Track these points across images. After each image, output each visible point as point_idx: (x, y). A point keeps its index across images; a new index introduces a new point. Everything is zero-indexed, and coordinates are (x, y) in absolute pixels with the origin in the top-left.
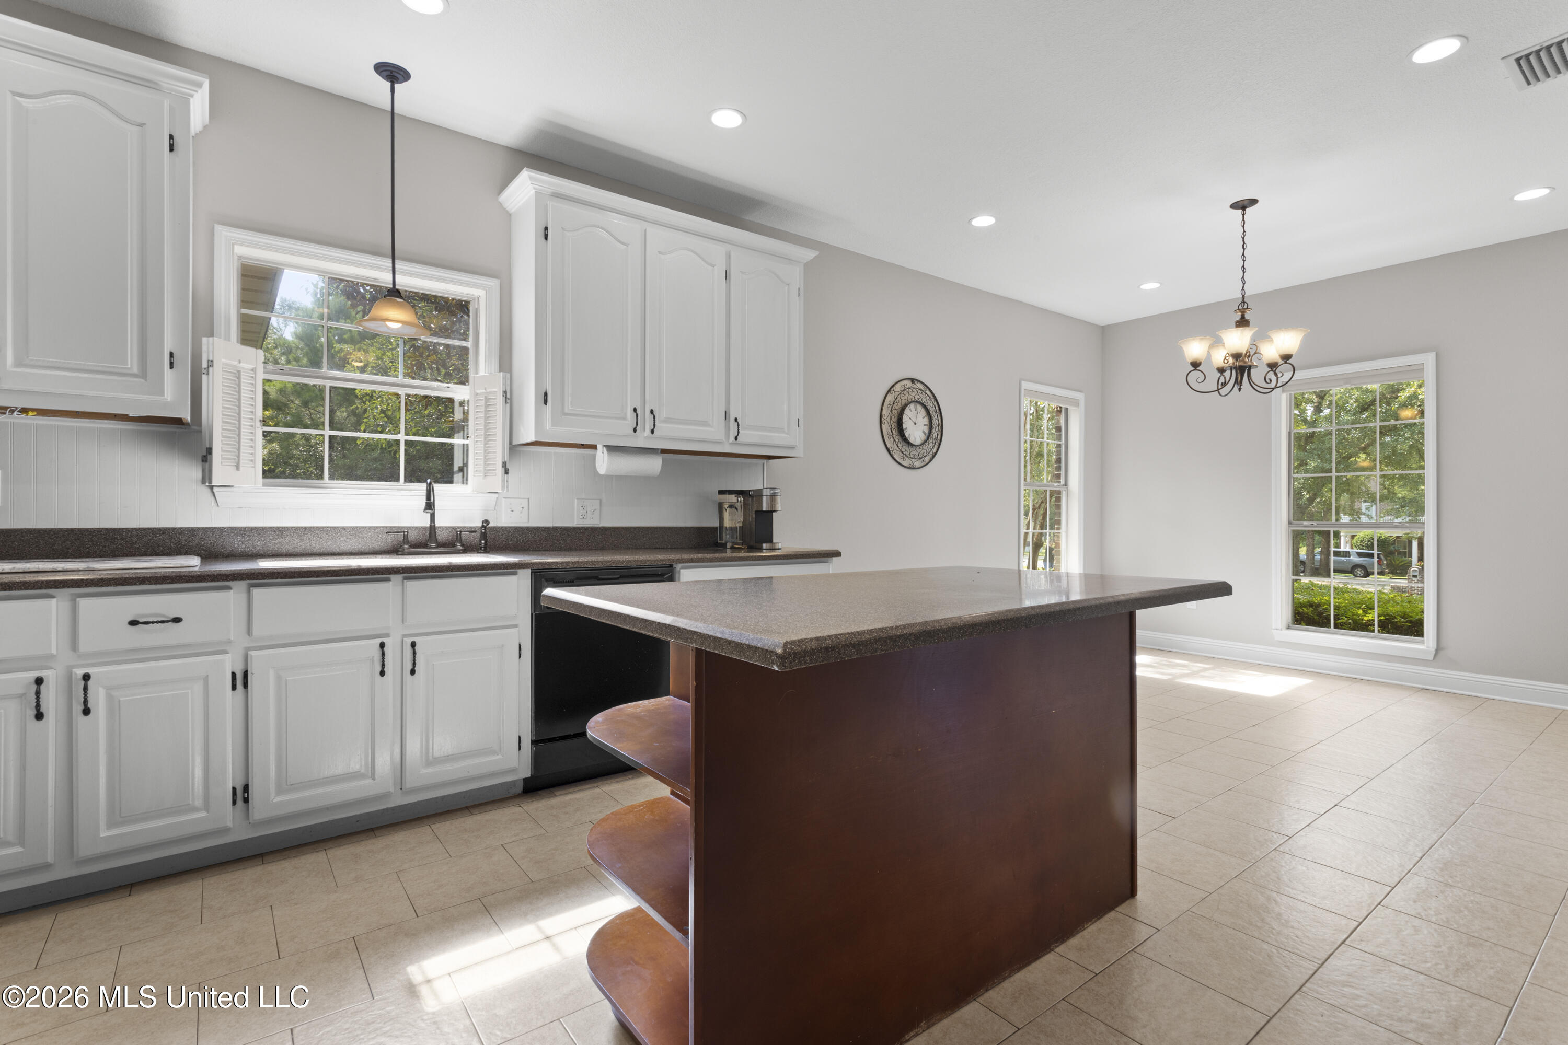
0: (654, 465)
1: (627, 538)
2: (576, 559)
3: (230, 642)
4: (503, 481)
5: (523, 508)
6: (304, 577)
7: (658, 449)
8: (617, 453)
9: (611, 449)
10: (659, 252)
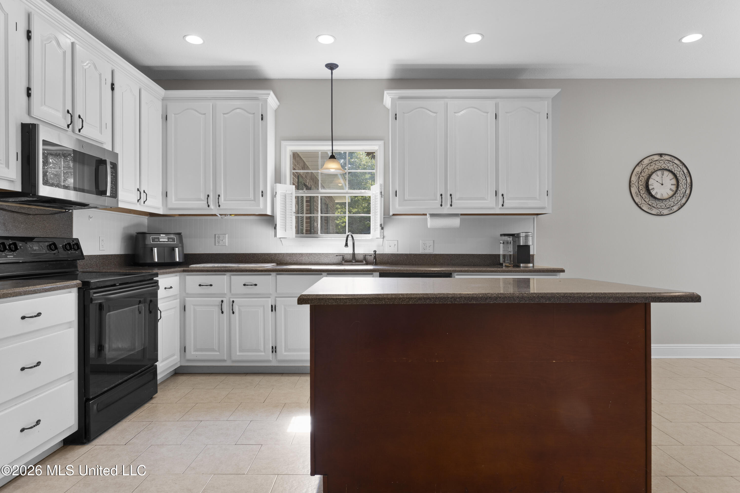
0: (456, 222)
3: (270, 294)
4: (381, 233)
5: (395, 245)
9: (432, 215)
10: (454, 112)
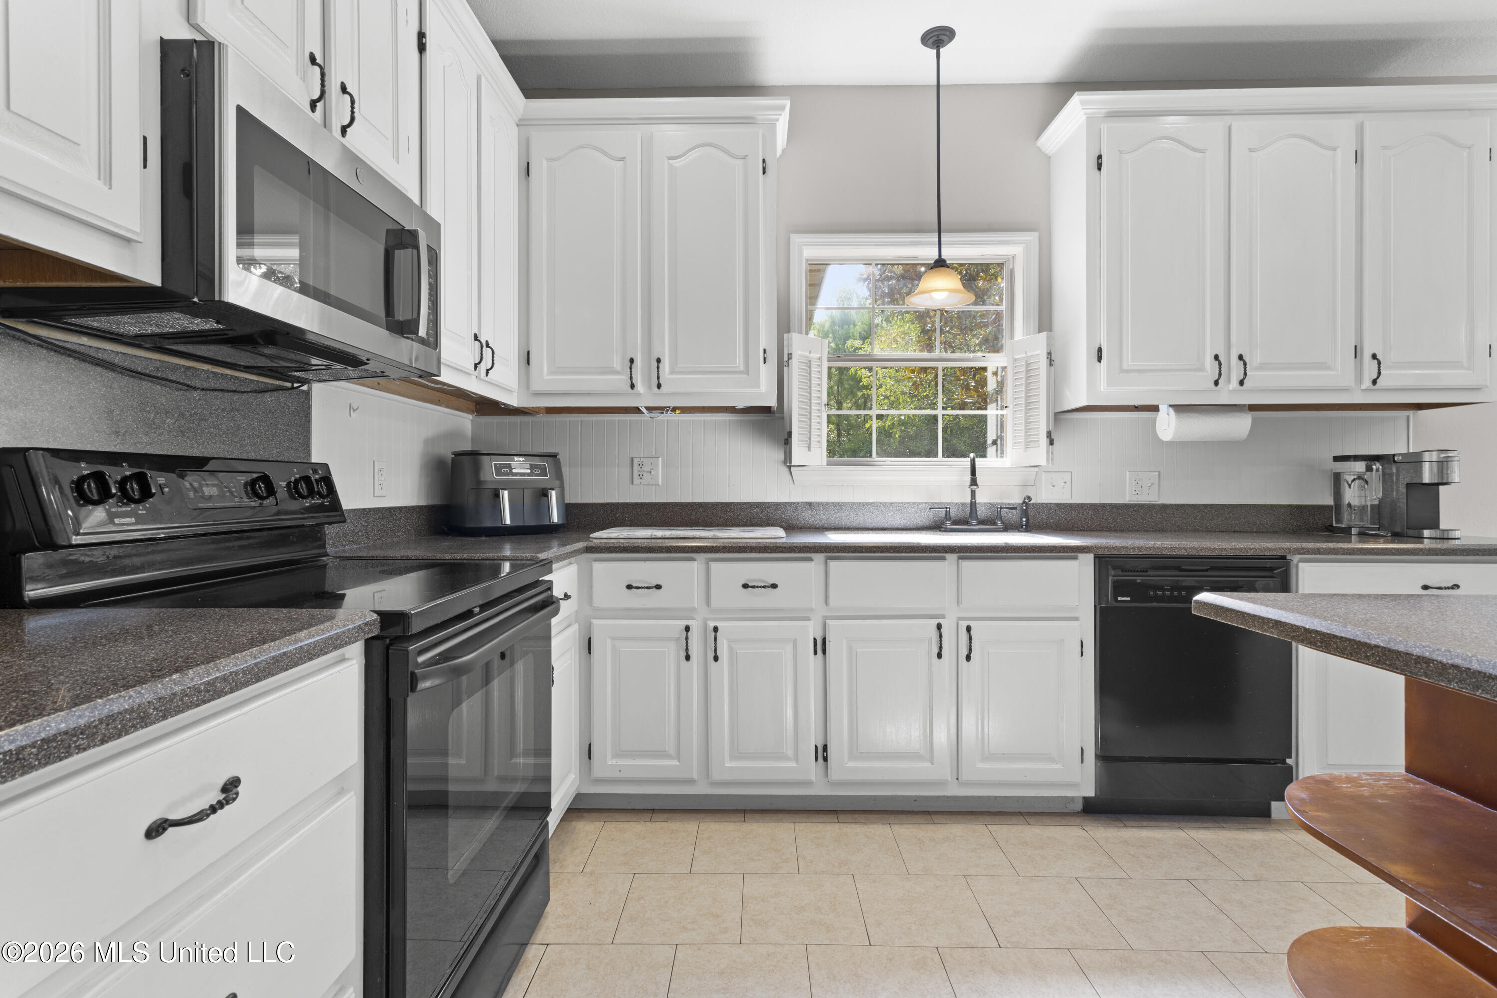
0: (1242, 424)
1: (1195, 518)
2: (1150, 543)
3: (812, 610)
4: (1048, 452)
6: (871, 553)
7: (1244, 405)
8: (1189, 414)
9: (1179, 408)
10: (1249, 149)
